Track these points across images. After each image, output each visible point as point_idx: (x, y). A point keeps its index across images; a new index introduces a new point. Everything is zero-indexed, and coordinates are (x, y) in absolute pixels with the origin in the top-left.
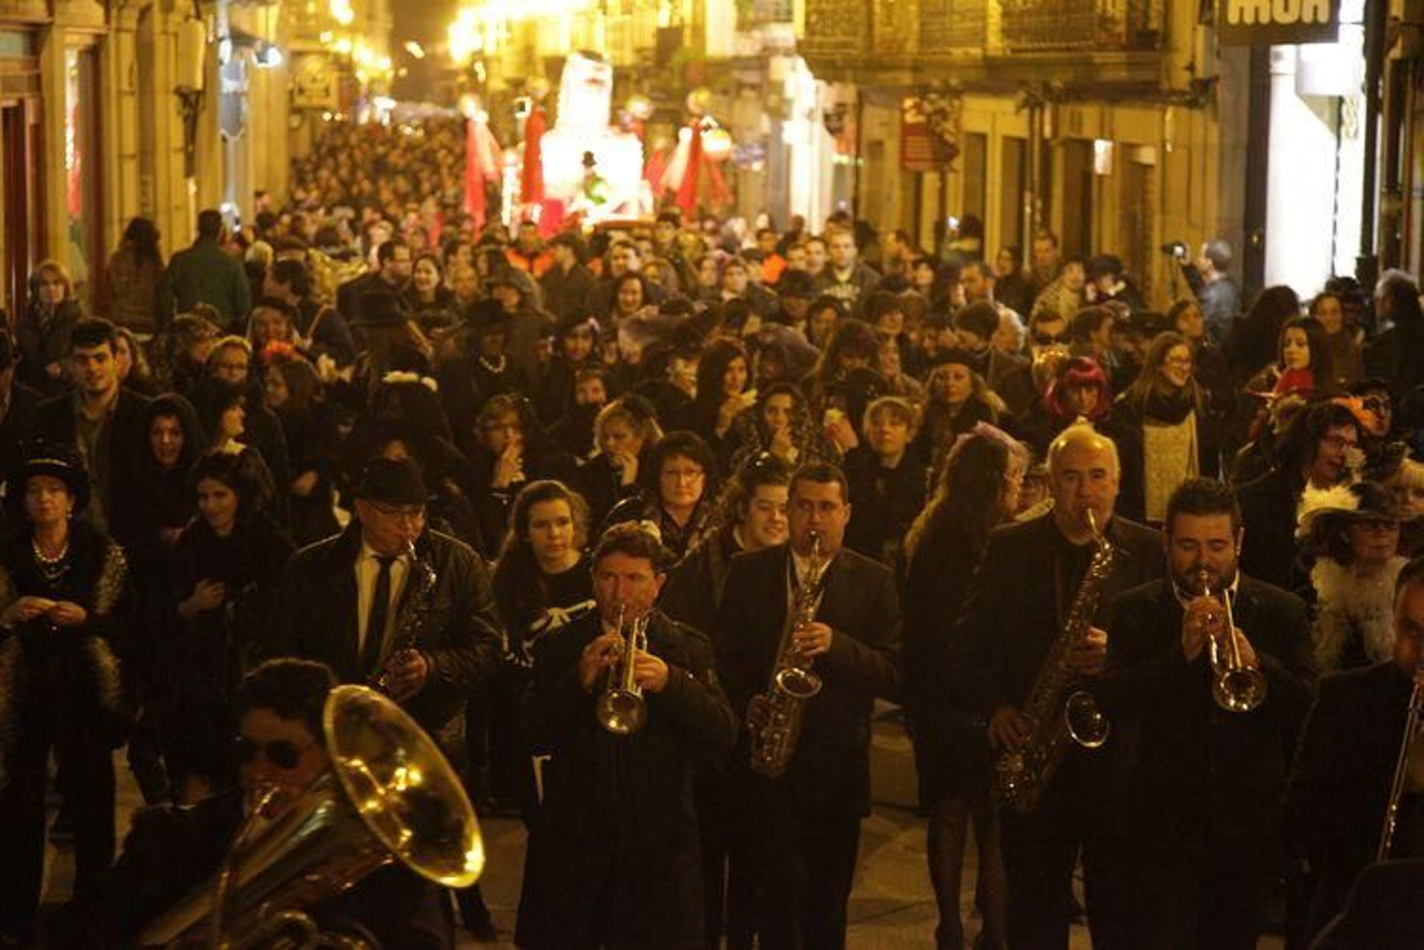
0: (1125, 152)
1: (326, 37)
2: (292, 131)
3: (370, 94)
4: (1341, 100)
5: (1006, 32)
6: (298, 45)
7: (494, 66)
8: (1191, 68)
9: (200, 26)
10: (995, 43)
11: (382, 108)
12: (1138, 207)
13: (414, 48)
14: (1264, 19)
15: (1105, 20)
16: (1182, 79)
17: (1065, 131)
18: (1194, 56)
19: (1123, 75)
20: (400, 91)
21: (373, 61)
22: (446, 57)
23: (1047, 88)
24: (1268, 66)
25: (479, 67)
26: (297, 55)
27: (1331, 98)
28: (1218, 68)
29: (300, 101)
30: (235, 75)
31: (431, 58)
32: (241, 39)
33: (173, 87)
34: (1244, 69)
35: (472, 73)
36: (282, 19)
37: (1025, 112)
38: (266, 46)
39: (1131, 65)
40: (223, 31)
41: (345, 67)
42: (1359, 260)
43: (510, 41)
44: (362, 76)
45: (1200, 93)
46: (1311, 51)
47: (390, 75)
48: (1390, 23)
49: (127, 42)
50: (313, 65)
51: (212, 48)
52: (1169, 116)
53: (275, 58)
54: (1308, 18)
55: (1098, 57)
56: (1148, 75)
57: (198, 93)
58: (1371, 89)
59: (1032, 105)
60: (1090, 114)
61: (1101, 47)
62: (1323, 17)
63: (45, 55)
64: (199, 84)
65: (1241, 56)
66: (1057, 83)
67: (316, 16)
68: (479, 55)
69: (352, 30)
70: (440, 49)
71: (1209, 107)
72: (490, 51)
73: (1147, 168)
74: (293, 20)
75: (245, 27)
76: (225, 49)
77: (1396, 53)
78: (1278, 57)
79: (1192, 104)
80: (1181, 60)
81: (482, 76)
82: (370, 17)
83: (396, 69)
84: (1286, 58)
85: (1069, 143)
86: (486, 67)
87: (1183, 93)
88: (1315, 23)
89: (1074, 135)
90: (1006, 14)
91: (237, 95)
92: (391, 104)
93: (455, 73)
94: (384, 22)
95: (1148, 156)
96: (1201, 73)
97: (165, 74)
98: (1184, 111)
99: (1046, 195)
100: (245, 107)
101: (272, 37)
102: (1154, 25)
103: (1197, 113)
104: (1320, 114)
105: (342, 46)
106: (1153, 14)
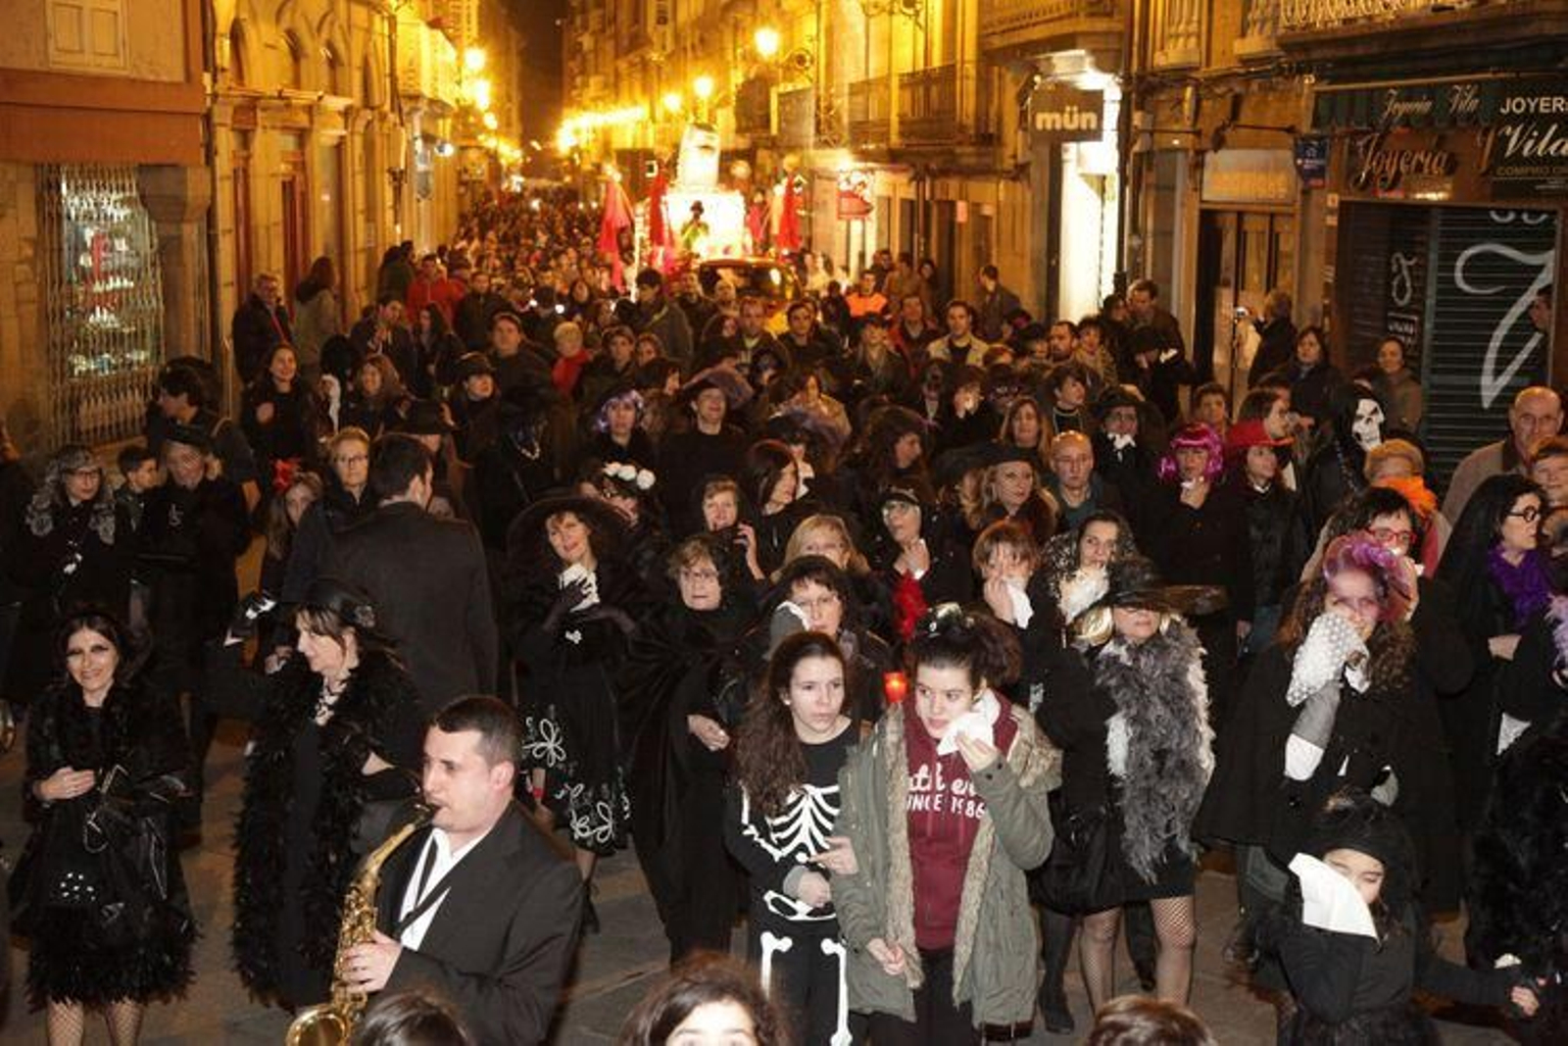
0: (975, 208)
1: (481, 138)
2: (460, 197)
3: (509, 173)
4: (1104, 178)
5: (902, 134)
6: (465, 143)
7: (585, 155)
8: (1015, 156)
9: (403, 131)
10: (895, 139)
11: (516, 183)
12: (983, 243)
13: (535, 144)
14: (1058, 126)
15: (962, 128)
16: (1008, 164)
17: (938, 195)
18: (1016, 149)
19: (972, 161)
20: (526, 171)
21: (510, 153)
22: (556, 150)
23: (927, 169)
24: (1060, 155)
25: (576, 156)
26: (463, 149)
27: (1098, 177)
28: (1030, 156)
29: (466, 177)
30: (425, 159)
31: (547, 151)
32: (428, 139)
33: (386, 167)
34: (1047, 159)
35: (572, 160)
36: (454, 128)
37: (914, 183)
38: (444, 142)
39: (979, 155)
40: (417, 133)
41: (493, 157)
42: (1116, 276)
43: (595, 140)
44: (503, 162)
45: (1020, 172)
46: (1086, 146)
47: (521, 161)
48: (1133, 130)
49: (358, 140)
50: (473, 154)
51: (411, 143)
52: (1001, 186)
53: (449, 150)
54: (1084, 126)
55: (958, 150)
56: (987, 160)
57: (401, 172)
58: (1122, 170)
59: (918, 179)
60: (954, 184)
61: (960, 143)
62: (1093, 126)
63: (308, 149)
64: (402, 167)
65: (1045, 151)
66: (933, 166)
67: (475, 125)
68: (576, 149)
69: (497, 133)
70: (552, 145)
71: (1025, 183)
72: (583, 146)
73: (987, 218)
74: (460, 127)
75: (431, 131)
76: (419, 145)
77: (1136, 148)
78: (1066, 150)
79: (1015, 179)
80: (1009, 151)
81: (578, 162)
82: (509, 124)
83: (524, 157)
84: (1071, 151)
85: (939, 202)
86: (581, 157)
87: (1009, 172)
88: (1089, 129)
89: (944, 198)
90: (901, 123)
91: (426, 173)
92: (521, 179)
93: (560, 161)
94: (517, 128)
95: (988, 210)
96: (1021, 159)
97: (382, 161)
98: (1011, 183)
99: (927, 234)
100: (431, 181)
101: (448, 137)
102: (992, 130)
103: (1018, 184)
104: (1091, 186)
105: (491, 143)
106: (991, 123)
